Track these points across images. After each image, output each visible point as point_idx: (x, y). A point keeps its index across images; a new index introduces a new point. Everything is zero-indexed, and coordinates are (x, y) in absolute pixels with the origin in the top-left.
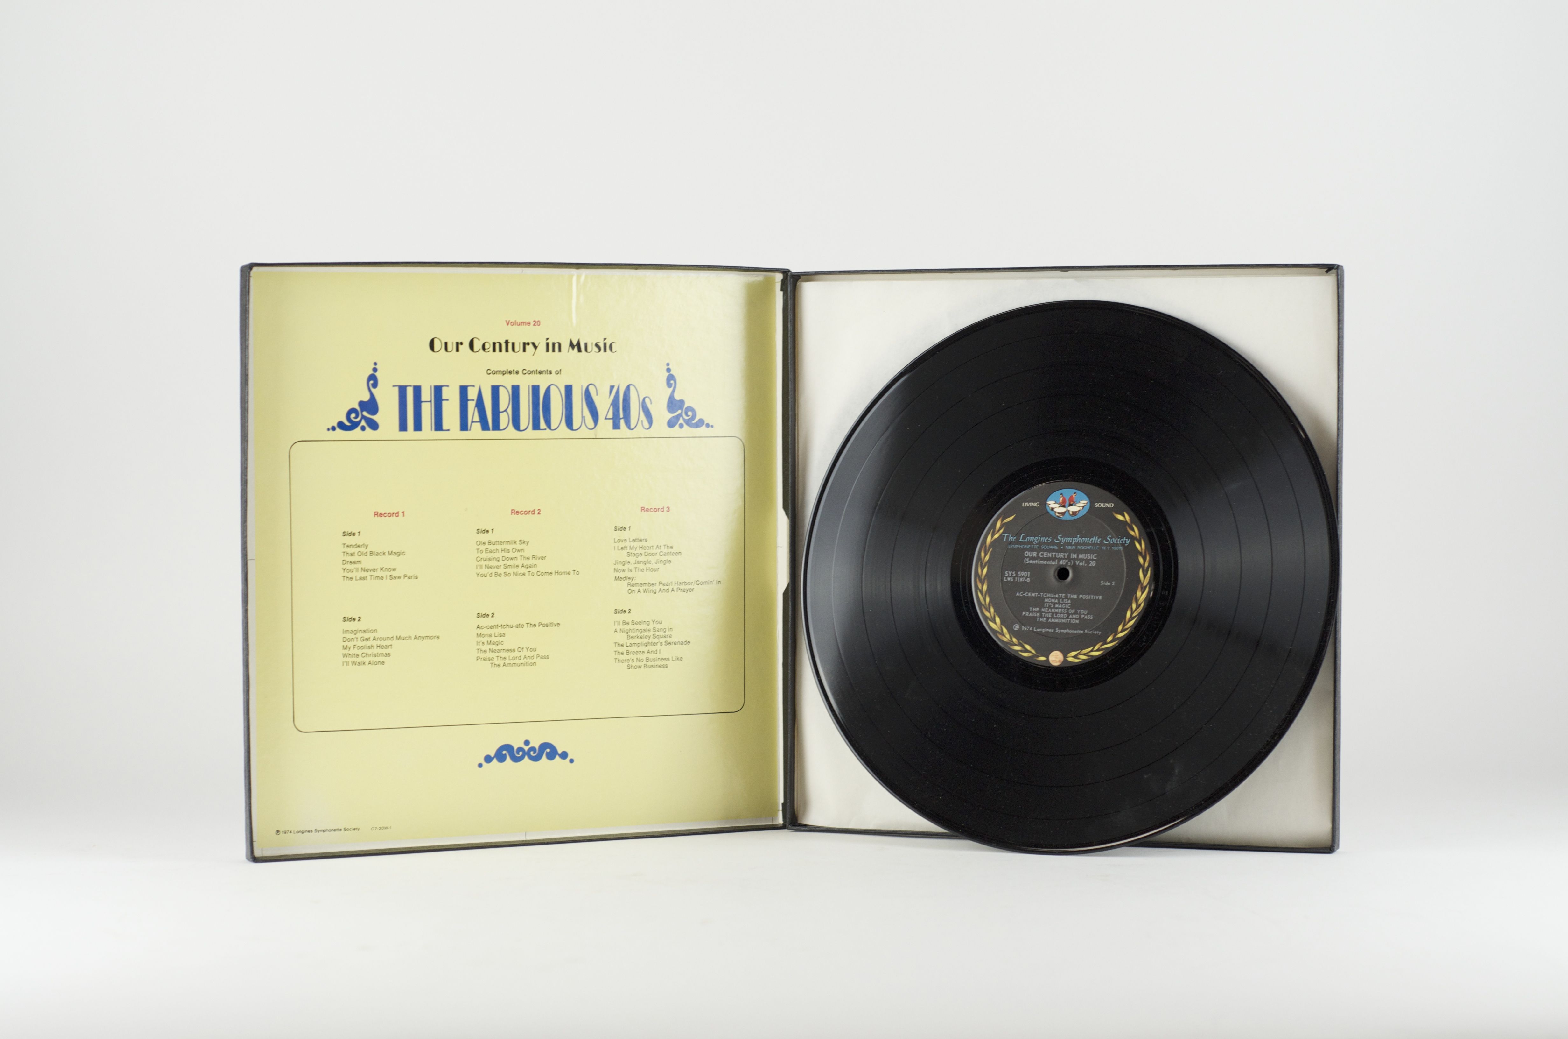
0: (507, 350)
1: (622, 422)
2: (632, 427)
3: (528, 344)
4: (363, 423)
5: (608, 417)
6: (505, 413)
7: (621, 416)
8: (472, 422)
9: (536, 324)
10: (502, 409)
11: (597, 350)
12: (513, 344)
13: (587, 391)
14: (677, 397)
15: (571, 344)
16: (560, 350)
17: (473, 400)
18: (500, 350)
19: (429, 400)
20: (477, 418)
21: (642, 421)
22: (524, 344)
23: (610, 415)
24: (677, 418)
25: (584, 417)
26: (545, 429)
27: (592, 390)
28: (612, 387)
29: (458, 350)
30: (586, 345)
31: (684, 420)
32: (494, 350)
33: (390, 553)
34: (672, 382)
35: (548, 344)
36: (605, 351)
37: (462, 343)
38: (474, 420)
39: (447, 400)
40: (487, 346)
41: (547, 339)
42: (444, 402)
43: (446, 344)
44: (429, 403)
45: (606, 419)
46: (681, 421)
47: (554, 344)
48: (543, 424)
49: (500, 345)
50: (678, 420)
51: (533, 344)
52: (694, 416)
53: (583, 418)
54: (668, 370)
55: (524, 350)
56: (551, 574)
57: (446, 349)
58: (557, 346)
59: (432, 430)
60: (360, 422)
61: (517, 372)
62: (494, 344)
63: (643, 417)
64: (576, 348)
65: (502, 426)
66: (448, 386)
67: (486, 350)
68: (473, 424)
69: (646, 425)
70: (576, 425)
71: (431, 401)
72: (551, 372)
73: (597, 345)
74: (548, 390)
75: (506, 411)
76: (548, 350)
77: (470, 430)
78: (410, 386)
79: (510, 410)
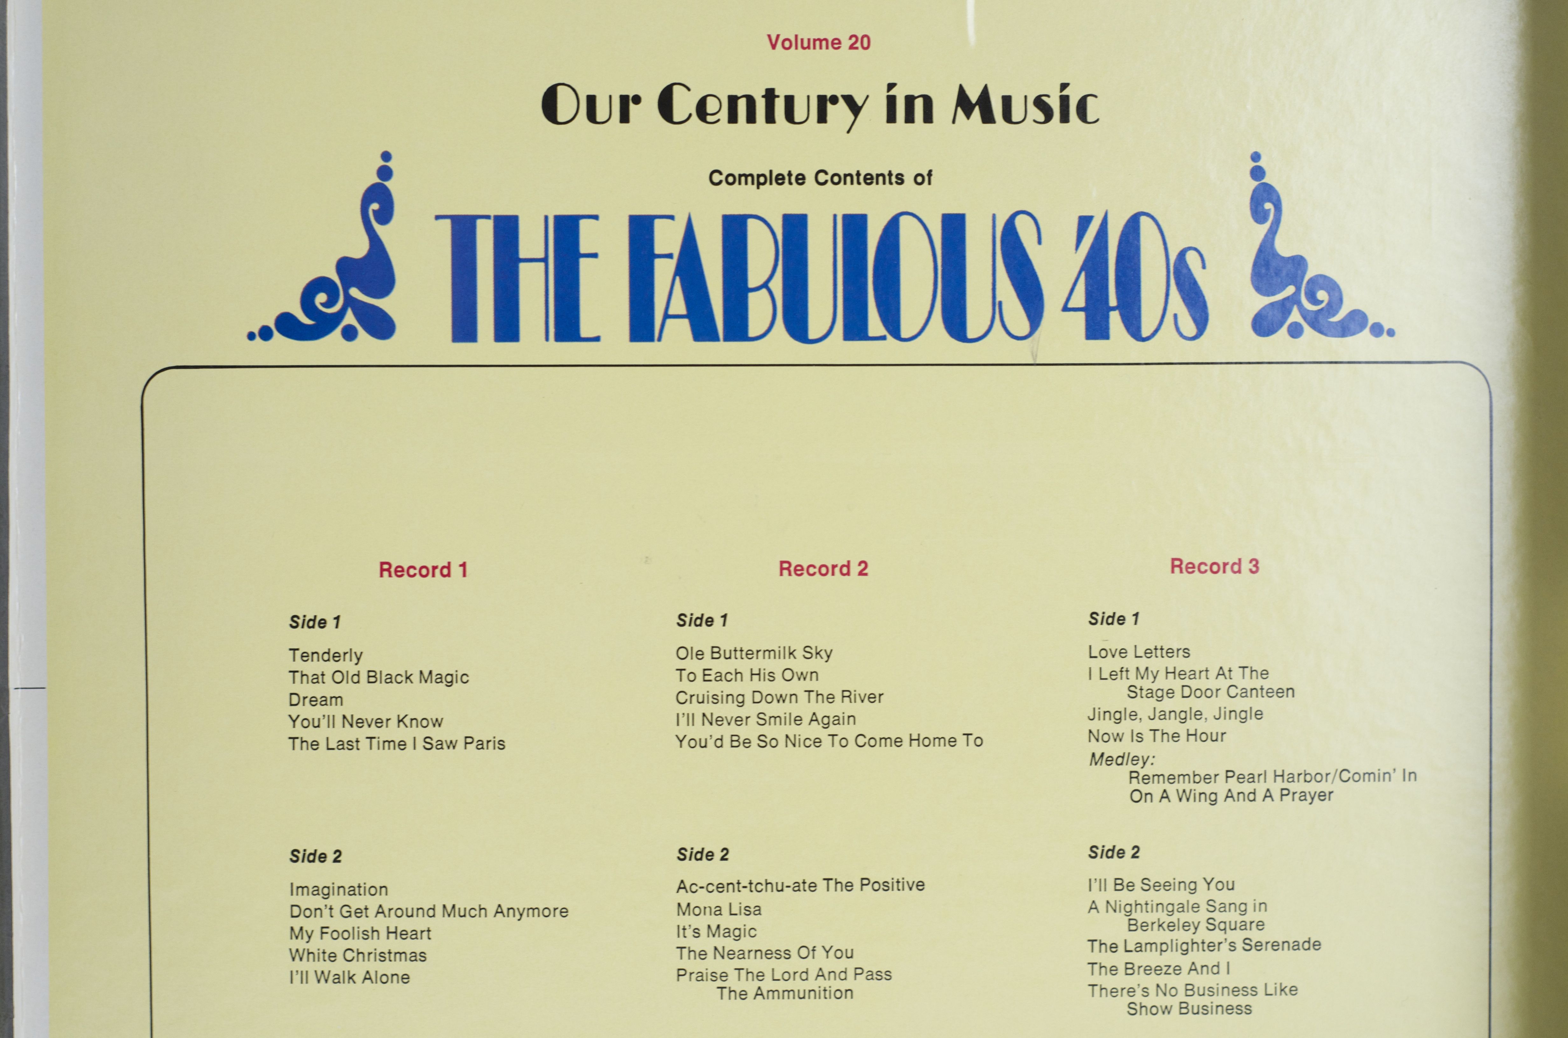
0: (770, 118)
1: (1115, 318)
2: (1145, 332)
3: (834, 100)
4: (350, 319)
5: (1071, 305)
6: (764, 291)
7: (1113, 301)
8: (666, 316)
9: (858, 45)
10: (754, 280)
11: (1041, 117)
12: (789, 101)
13: (1010, 228)
14: (1284, 247)
15: (963, 102)
16: (928, 118)
17: (670, 256)
18: (751, 118)
19: (541, 255)
20: (679, 305)
21: (1175, 316)
22: (822, 101)
23: (1079, 299)
24: (1284, 307)
25: (1000, 303)
26: (883, 338)
27: (1025, 229)
28: (1084, 222)
29: (625, 118)
30: (1007, 101)
31: (1304, 314)
32: (733, 118)
33: (426, 677)
34: (1268, 206)
35: (891, 101)
36: (1065, 118)
37: (637, 100)
38: (671, 312)
39: (595, 255)
40: (712, 106)
41: (891, 86)
42: (583, 262)
43: (591, 100)
44: (542, 265)
45: (1065, 309)
46: (1295, 316)
47: (910, 100)
48: (875, 324)
49: (751, 101)
50: (1287, 313)
51: (849, 100)
52: (1336, 302)
53: (997, 306)
54: (1257, 173)
55: (822, 118)
56: (898, 742)
57: (592, 116)
58: (919, 104)
59: (547, 339)
60: (341, 314)
61: (801, 179)
62: (733, 100)
63: (1177, 303)
64: (977, 112)
65: (755, 327)
66: (596, 217)
67: (710, 119)
68: (669, 322)
69: (1188, 326)
70: (975, 325)
71: (545, 260)
72: (900, 179)
73: (1040, 103)
74: (892, 230)
75: (765, 285)
76: (891, 118)
77: (659, 339)
78: (487, 217)
79: (777, 285)
